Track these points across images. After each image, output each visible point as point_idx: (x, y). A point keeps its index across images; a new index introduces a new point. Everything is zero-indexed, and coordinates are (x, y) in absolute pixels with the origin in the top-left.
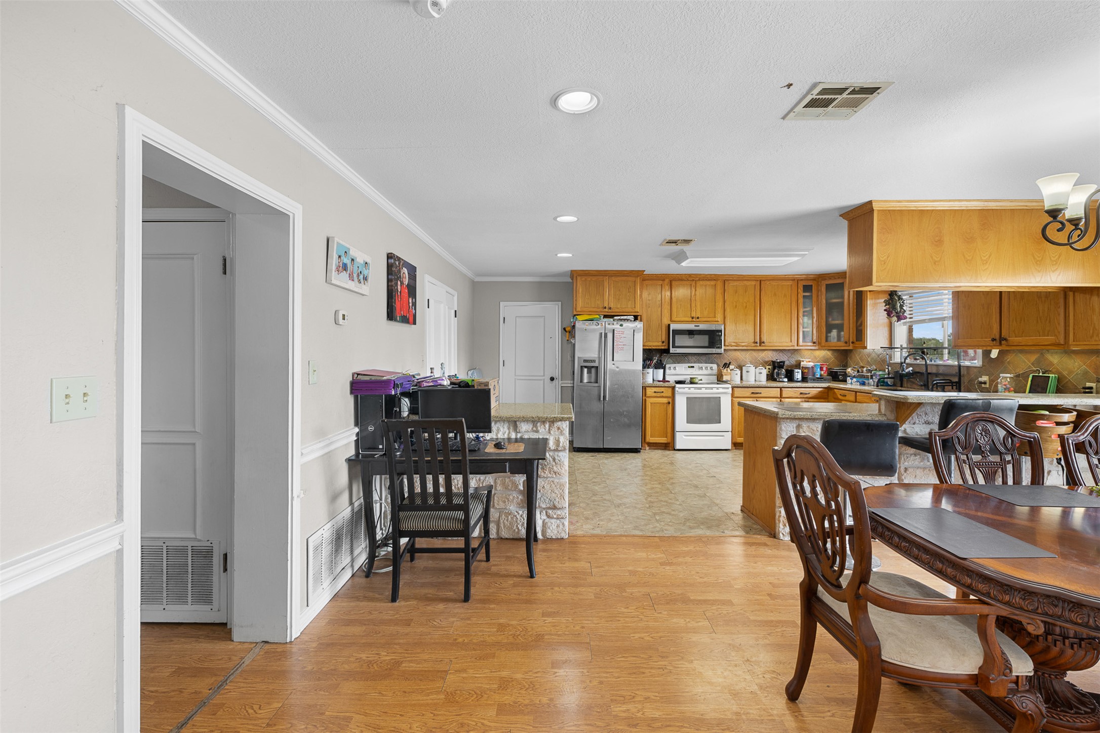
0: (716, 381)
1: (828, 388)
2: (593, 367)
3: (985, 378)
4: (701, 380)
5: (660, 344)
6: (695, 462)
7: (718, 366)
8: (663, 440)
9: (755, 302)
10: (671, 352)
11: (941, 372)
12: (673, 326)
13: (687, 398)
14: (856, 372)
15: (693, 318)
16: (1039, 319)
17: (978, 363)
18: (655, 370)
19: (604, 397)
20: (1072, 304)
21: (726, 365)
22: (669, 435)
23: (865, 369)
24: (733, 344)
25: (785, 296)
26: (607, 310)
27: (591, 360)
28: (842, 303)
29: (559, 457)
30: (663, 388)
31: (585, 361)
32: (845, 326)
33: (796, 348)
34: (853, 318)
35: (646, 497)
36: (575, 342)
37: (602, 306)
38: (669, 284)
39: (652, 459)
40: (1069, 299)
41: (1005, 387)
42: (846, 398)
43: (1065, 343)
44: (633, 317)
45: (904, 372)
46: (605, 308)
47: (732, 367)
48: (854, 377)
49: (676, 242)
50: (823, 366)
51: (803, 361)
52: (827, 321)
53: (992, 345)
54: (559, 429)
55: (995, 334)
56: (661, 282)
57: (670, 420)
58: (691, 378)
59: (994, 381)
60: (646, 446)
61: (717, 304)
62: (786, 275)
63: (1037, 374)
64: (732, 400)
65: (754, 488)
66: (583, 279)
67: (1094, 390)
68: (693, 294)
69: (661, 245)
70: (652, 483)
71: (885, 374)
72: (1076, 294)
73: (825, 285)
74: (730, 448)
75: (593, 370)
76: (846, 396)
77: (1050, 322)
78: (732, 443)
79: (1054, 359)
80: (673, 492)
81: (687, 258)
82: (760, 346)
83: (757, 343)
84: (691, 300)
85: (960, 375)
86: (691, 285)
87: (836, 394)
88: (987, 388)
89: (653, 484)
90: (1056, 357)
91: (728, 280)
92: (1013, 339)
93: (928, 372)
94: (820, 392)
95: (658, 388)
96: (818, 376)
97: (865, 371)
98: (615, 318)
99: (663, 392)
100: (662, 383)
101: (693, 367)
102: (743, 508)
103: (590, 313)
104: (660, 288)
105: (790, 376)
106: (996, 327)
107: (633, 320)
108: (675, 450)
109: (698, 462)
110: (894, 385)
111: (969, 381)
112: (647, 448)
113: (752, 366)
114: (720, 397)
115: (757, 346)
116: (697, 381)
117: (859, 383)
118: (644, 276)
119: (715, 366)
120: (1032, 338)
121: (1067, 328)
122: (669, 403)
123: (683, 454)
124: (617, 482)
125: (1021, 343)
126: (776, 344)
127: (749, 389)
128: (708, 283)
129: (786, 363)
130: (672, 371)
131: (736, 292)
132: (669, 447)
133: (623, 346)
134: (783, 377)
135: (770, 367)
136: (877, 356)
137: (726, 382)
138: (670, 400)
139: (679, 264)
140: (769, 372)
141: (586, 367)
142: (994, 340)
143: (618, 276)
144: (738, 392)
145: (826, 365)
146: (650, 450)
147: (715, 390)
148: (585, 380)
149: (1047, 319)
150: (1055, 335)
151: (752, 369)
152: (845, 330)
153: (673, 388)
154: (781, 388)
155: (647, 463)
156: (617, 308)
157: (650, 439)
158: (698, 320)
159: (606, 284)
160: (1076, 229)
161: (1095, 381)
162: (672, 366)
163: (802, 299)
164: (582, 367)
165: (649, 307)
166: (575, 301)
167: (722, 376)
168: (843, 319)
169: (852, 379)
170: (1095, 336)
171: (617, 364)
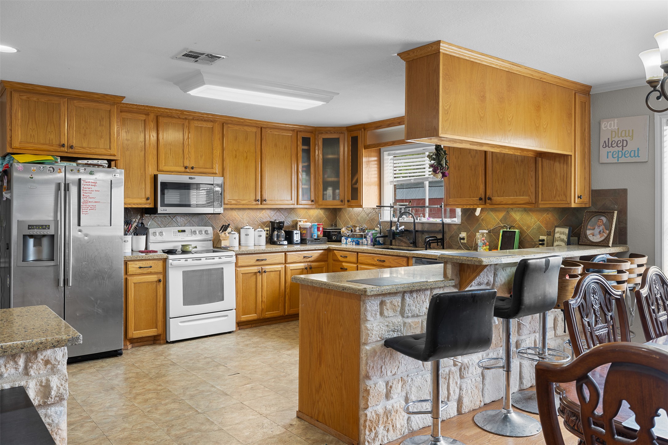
0: (212, 248)
1: (328, 250)
2: (44, 236)
3: (463, 235)
4: (196, 247)
5: (144, 201)
6: (203, 357)
7: (214, 228)
8: (152, 332)
9: (256, 152)
10: (159, 212)
11: (426, 229)
12: (162, 178)
13: (183, 272)
14: (350, 232)
15: (186, 168)
16: (516, 181)
17: (457, 220)
18: (135, 237)
19: (66, 281)
20: (541, 168)
21: (225, 228)
22: (160, 324)
23: (358, 228)
24: (233, 202)
25: (285, 147)
26: (65, 149)
27: (42, 226)
28: (338, 160)
29: (49, 417)
30: (151, 262)
31: (30, 227)
32: (340, 182)
33: (296, 206)
34: (348, 176)
35: (166, 429)
36: (11, 196)
37: (58, 143)
38: (155, 120)
39: (143, 362)
40: (538, 163)
41: (483, 242)
42: (348, 259)
43: (536, 202)
44: (106, 162)
45: (398, 231)
46: (63, 146)
47: (229, 230)
48: (349, 237)
49: (196, 57)
50: (319, 226)
51: (300, 221)
52: (323, 178)
53: (479, 204)
54: (47, 362)
55: (481, 194)
56: (143, 117)
57: (161, 304)
58: (182, 245)
59: (472, 236)
60: (128, 344)
61: (214, 152)
62: (286, 125)
63: (506, 230)
64: (236, 269)
65: (320, 386)
66: (24, 98)
67: (545, 242)
68: (186, 137)
69: (175, 57)
70: (163, 402)
71: (377, 233)
72: (543, 160)
73: (322, 139)
74: (234, 329)
75: (45, 242)
76: (346, 257)
77: (524, 183)
78: (236, 323)
79: (517, 216)
80: (200, 411)
81: (202, 83)
82: (261, 204)
83: (258, 200)
84: (183, 144)
85: (443, 232)
86: (183, 124)
87: (336, 255)
88: (465, 243)
89: (166, 404)
90: (518, 214)
91: (227, 124)
92: (496, 199)
93: (416, 229)
94: (321, 254)
95: (144, 262)
96: (316, 237)
97: (358, 231)
98: (80, 162)
99: (151, 267)
100: (144, 254)
101: (184, 231)
102: (300, 414)
103: (38, 152)
104: (143, 125)
105: (289, 238)
106: (482, 187)
107: (107, 165)
108: (168, 343)
109: (206, 355)
110: (384, 244)
111: (450, 238)
112: (130, 347)
113: (251, 228)
114: (222, 268)
115: (258, 204)
116: (190, 249)
117: (354, 243)
118: (122, 105)
119: (210, 229)
120: (511, 197)
121: (537, 189)
122: (160, 281)
123: (182, 347)
124: (110, 414)
125: (503, 202)
126: (277, 202)
127: (254, 255)
128: (205, 125)
129: (285, 224)
130: (158, 238)
131: (236, 138)
132: (159, 340)
133: (94, 204)
134: (283, 239)
135: (268, 229)
136: (366, 216)
137: (226, 249)
138: (161, 277)
139: (186, 91)
140: (267, 234)
141: (31, 236)
142: (481, 199)
143: (83, 100)
144: (243, 260)
145: (322, 224)
146: (134, 349)
147: (217, 260)
148: (31, 257)
149: (522, 181)
150: (529, 196)
151: (251, 232)
152: (341, 188)
153: (165, 260)
154: (285, 252)
155: (138, 370)
156: (83, 148)
157: (134, 333)
158: (192, 171)
159: (64, 109)
160: (655, 90)
161: (546, 234)
162: (158, 230)
163: (301, 152)
164: (24, 236)
165: (128, 149)
166: (8, 130)
167: (219, 241)
168: (338, 175)
169: (346, 239)
170: (557, 197)
171: (85, 231)
